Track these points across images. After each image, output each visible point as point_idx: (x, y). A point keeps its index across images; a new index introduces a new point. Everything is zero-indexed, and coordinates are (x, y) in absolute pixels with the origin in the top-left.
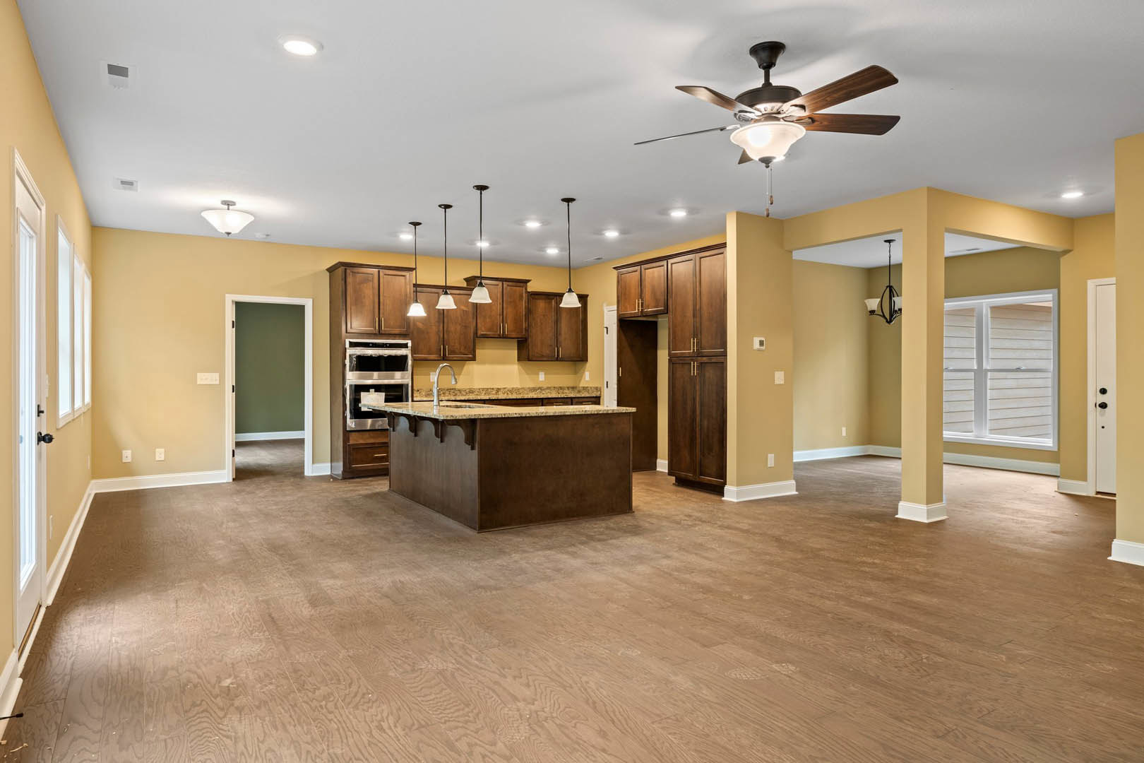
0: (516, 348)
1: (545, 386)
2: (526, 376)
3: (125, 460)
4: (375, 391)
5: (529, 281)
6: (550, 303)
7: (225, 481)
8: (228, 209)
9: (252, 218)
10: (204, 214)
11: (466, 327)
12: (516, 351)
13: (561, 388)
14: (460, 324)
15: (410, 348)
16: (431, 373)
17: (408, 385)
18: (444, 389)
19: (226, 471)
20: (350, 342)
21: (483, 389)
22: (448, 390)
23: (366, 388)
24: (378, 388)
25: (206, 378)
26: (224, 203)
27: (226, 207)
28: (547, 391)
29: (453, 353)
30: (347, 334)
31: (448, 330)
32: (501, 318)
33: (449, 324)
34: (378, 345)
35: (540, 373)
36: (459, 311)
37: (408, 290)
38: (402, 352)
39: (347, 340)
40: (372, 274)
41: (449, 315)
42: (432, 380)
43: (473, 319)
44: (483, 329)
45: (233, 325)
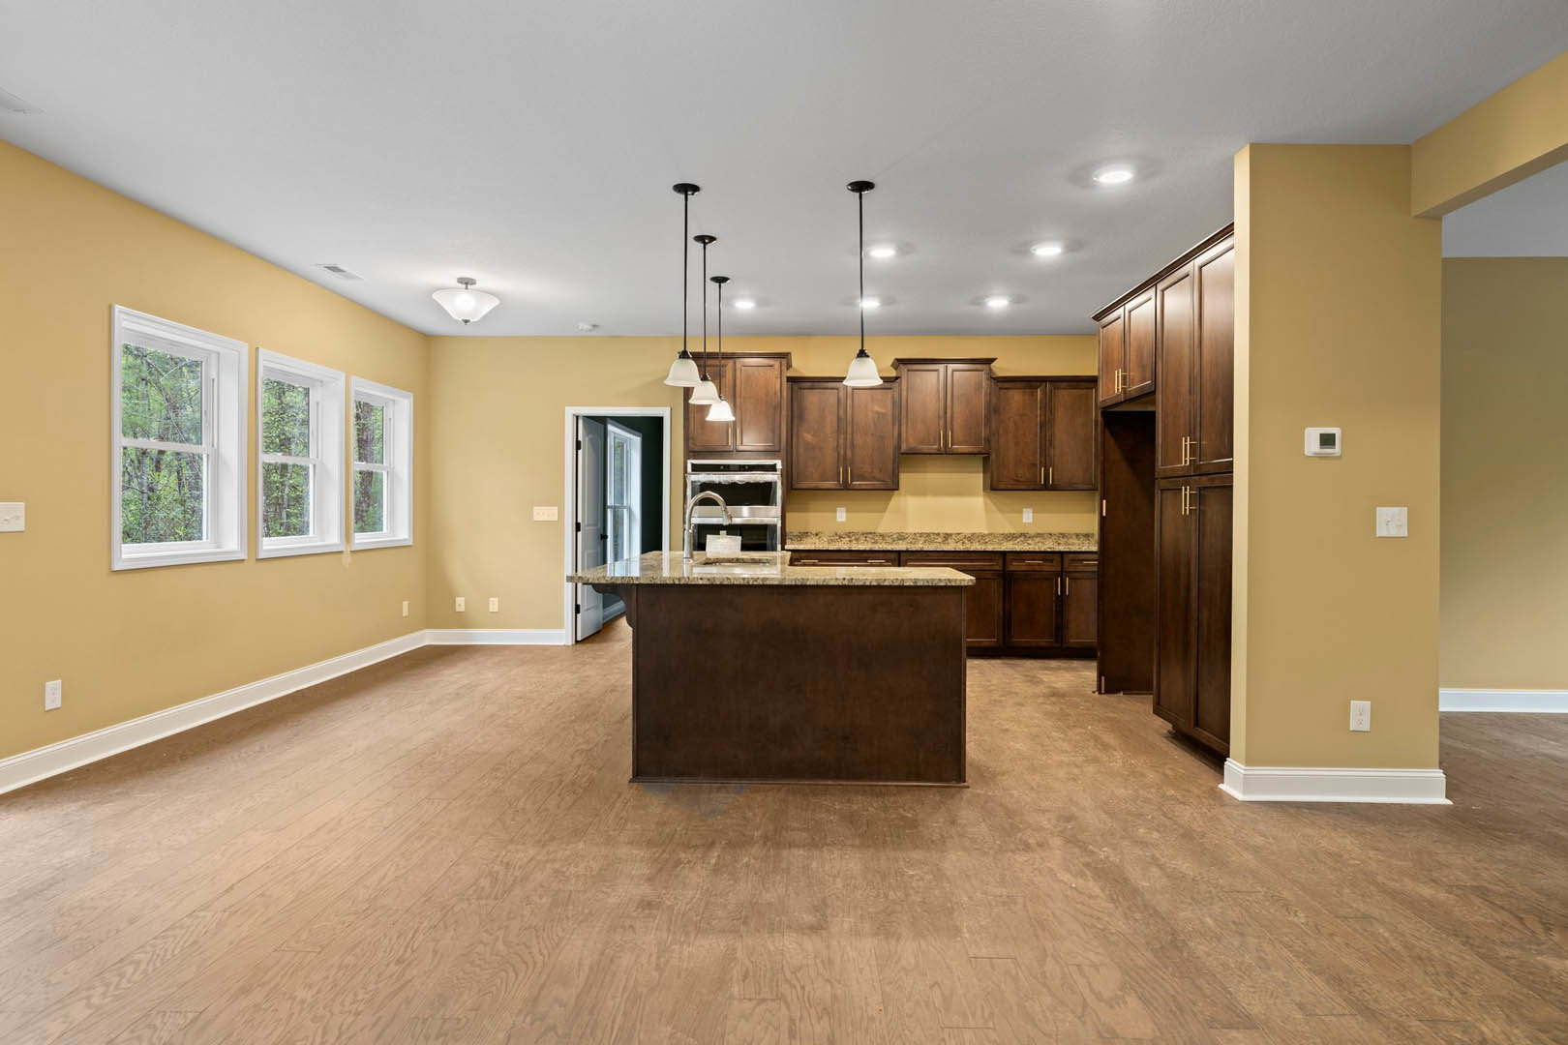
0: (981, 469)
1: (1032, 532)
2: (999, 515)
3: (458, 609)
4: (728, 534)
5: (993, 360)
6: (1033, 395)
7: (563, 644)
8: (467, 288)
9: (496, 302)
10: (434, 296)
11: (882, 438)
12: (981, 475)
13: (1063, 535)
14: (872, 435)
15: (779, 472)
16: (838, 509)
17: (775, 526)
18: (857, 533)
19: (563, 632)
20: (693, 465)
21: (921, 535)
22: (863, 534)
23: (715, 529)
24: (732, 530)
25: (544, 513)
26: (461, 280)
27: (464, 286)
28: (1037, 540)
29: (862, 478)
30: (690, 453)
31: (852, 444)
32: (942, 422)
33: (855, 435)
34: (732, 468)
35: (1024, 510)
36: (870, 414)
37: (778, 386)
38: (768, 477)
39: (690, 462)
40: (725, 366)
41: (855, 420)
42: (839, 520)
43: (893, 425)
44: (911, 440)
45: (578, 446)
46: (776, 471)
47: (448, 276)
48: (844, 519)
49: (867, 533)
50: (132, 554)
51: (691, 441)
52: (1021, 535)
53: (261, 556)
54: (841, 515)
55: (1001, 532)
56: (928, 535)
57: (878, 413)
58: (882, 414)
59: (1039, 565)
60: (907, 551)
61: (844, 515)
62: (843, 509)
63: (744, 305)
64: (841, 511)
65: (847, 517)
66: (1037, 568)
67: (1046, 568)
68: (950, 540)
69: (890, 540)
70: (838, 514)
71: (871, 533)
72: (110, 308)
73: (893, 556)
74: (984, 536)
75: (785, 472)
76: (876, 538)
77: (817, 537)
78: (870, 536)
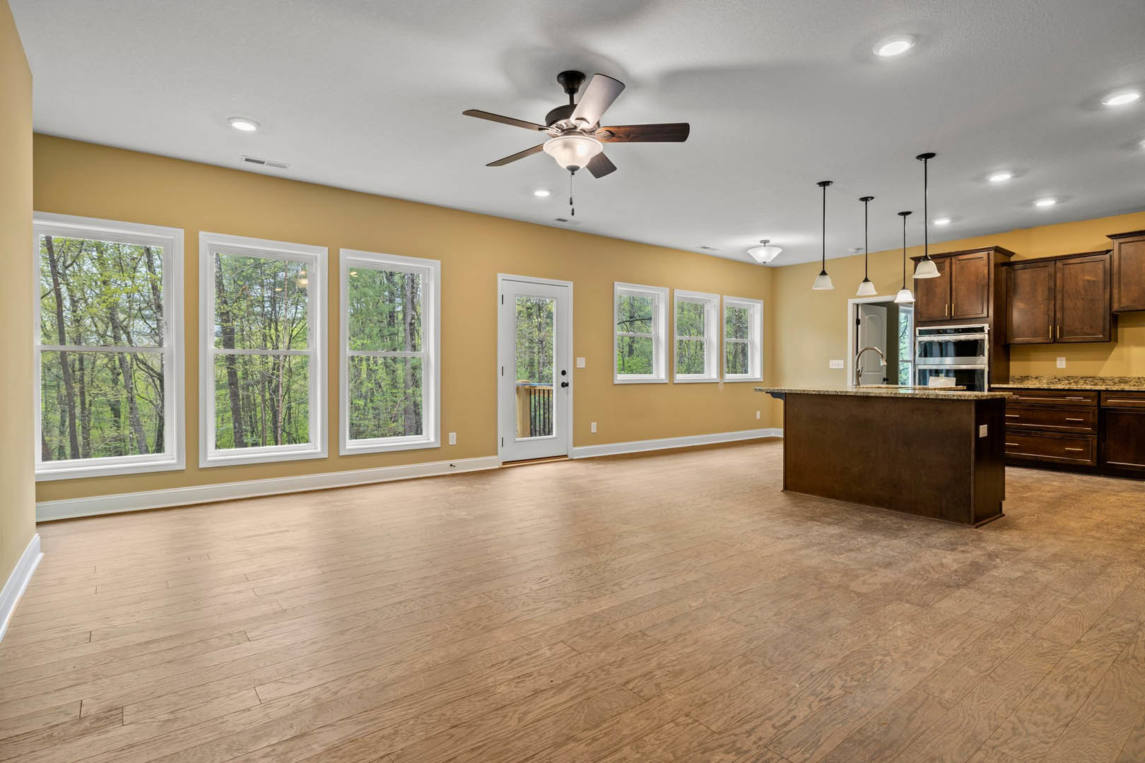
4: (946, 376)
8: (765, 245)
9: (781, 250)
10: (749, 252)
11: (1092, 301)
14: (1083, 299)
15: (986, 332)
17: (983, 371)
18: (1076, 378)
20: (920, 330)
22: (1082, 378)
23: (937, 373)
24: (950, 373)
25: (836, 364)
26: (761, 242)
29: (1073, 333)
30: (918, 323)
31: (1063, 308)
33: (1065, 299)
34: (948, 331)
36: (1081, 283)
37: (986, 272)
38: (977, 336)
39: (917, 329)
40: (944, 262)
41: (1065, 289)
42: (1059, 366)
43: (1105, 288)
44: (1124, 300)
45: (858, 322)
46: (984, 331)
47: (755, 240)
48: (1064, 366)
49: (1087, 377)
50: (621, 378)
51: (919, 315)
53: (675, 382)
54: (1061, 363)
57: (1088, 281)
58: (1094, 281)
60: (1106, 391)
61: (1064, 362)
62: (1063, 358)
63: (941, 222)
64: (1060, 360)
65: (1067, 364)
69: (1111, 383)
70: (1058, 362)
71: (1090, 377)
72: (613, 284)
73: (1093, 394)
75: (992, 332)
76: (1096, 381)
77: (1037, 380)
78: (1090, 379)
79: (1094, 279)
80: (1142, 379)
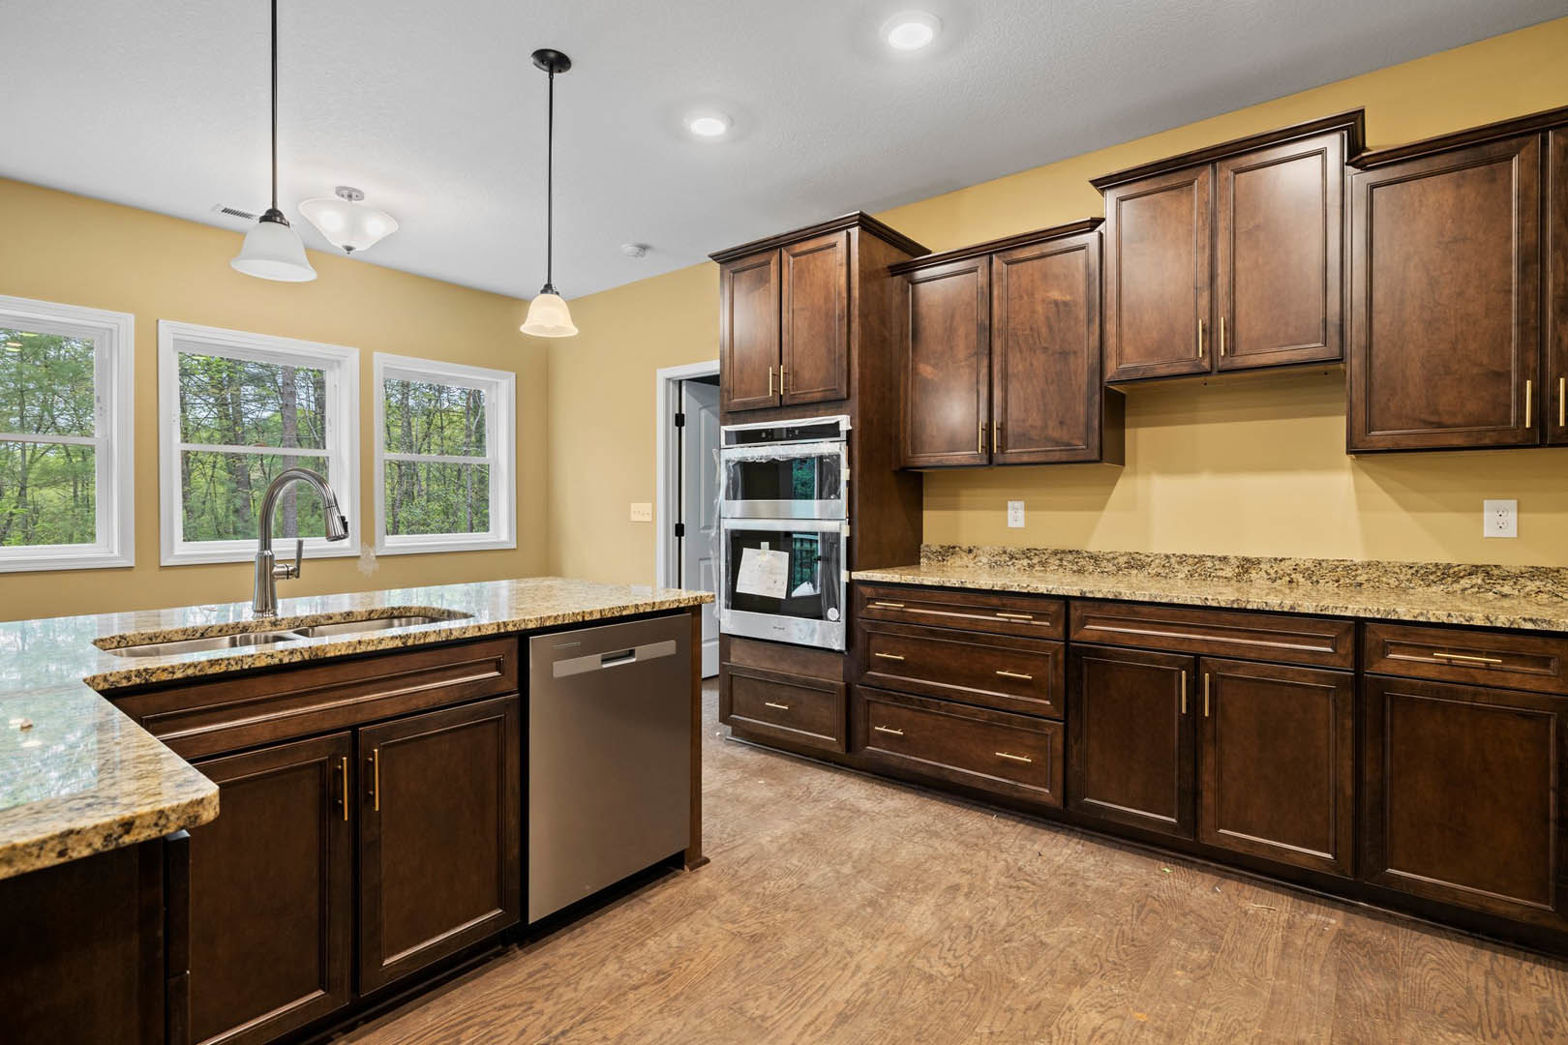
1: (1513, 561)
2: (1405, 517)
4: (771, 549)
11: (1064, 355)
14: (1045, 349)
15: (843, 436)
16: (1010, 504)
20: (726, 432)
21: (1182, 559)
22: (1055, 553)
24: (779, 540)
25: (640, 511)
26: (340, 192)
28: (1532, 586)
29: (1025, 439)
31: (1006, 376)
32: (1204, 301)
33: (1010, 356)
35: (1486, 503)
36: (1040, 308)
37: (843, 280)
38: (825, 447)
39: (721, 429)
41: (1010, 326)
42: (1011, 524)
43: (1090, 321)
44: (1128, 350)
45: (680, 420)
46: (838, 434)
48: (1020, 524)
49: (1063, 552)
51: (726, 396)
52: (1474, 570)
53: (169, 563)
54: (1016, 514)
55: (1409, 560)
56: (1200, 559)
57: (1056, 303)
58: (1065, 304)
59: (1488, 667)
60: (1083, 598)
61: (1021, 513)
62: (1020, 504)
64: (1014, 508)
65: (1026, 517)
66: (1482, 678)
67: (1514, 681)
68: (1253, 575)
69: (1110, 567)
70: (1010, 513)
71: (1071, 552)
73: (1053, 607)
74: (1350, 568)
75: (853, 436)
76: (1082, 562)
77: (971, 556)
78: (1070, 557)
79: (1068, 298)
80: (1173, 560)
